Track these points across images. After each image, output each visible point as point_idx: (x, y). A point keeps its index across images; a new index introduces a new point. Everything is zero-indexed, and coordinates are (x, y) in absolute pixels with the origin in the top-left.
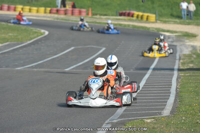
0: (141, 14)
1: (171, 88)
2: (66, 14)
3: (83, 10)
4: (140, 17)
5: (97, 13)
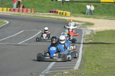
0: (62, 11)
1: (79, 53)
2: (19, 11)
3: (29, 9)
4: (61, 13)
5: (36, 11)
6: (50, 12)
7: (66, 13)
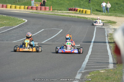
0: (82, 9)
1: (108, 53)
3: (47, 7)
4: (81, 11)
5: (55, 9)
6: (70, 10)
7: (86, 11)
